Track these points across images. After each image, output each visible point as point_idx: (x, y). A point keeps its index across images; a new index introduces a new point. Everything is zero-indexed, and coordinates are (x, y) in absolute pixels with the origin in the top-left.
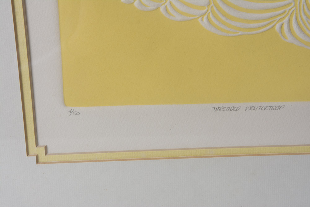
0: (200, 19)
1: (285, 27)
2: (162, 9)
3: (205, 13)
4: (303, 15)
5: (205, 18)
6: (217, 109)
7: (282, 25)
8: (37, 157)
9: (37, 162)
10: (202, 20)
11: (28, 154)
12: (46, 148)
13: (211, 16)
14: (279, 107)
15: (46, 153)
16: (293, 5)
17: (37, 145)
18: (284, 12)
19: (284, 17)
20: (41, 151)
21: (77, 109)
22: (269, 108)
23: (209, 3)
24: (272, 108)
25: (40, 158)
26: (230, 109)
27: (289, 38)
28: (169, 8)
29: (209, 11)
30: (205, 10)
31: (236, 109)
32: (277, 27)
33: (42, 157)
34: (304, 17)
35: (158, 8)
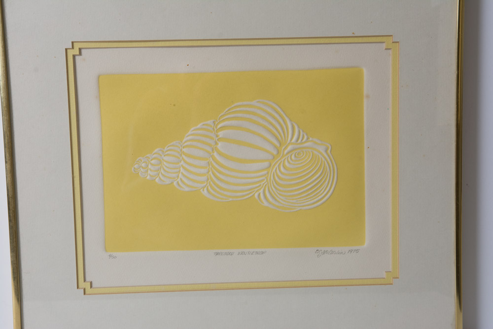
0: (201, 190)
1: (262, 195)
2: (175, 183)
3: (205, 186)
4: (273, 187)
5: (205, 189)
6: (217, 254)
7: (259, 194)
8: (84, 290)
9: (85, 294)
10: (203, 190)
11: (78, 288)
12: (91, 283)
13: (209, 188)
14: (263, 253)
15: (91, 287)
16: (265, 180)
17: (85, 281)
18: (260, 185)
19: (260, 189)
20: (88, 285)
21: (114, 254)
22: (255, 253)
23: (208, 179)
24: (257, 253)
25: (86, 290)
26: (226, 254)
27: (266, 204)
28: (180, 182)
29: (208, 185)
30: (206, 184)
31: (231, 254)
32: (256, 195)
33: (88, 290)
34: (274, 189)
35: (172, 183)
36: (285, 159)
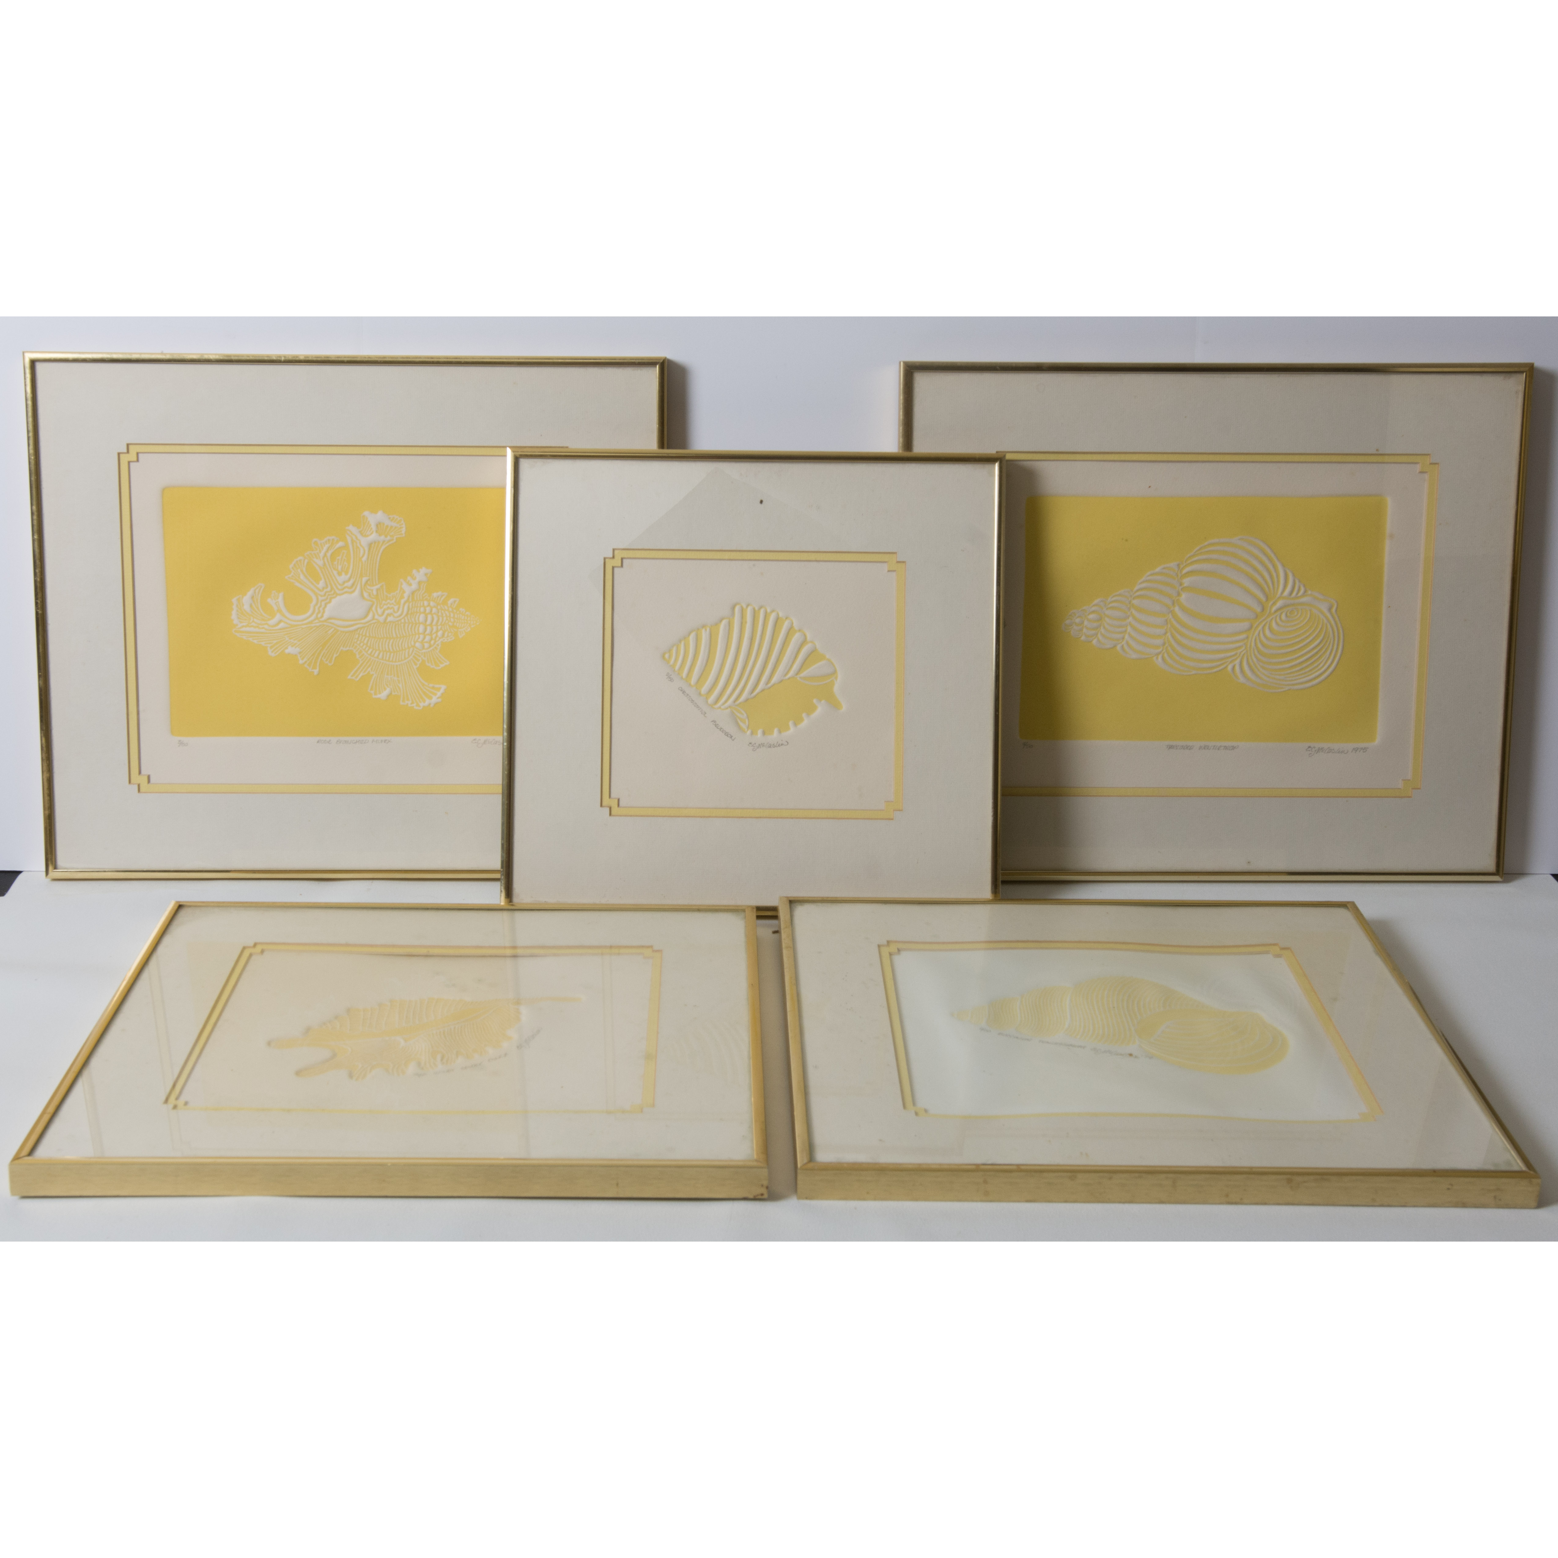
0: (1155, 658)
1: (1237, 668)
2: (1118, 647)
3: (1160, 653)
4: (1253, 656)
5: (1160, 657)
6: (1171, 747)
7: (1234, 667)
10: (1157, 658)
13: (1166, 655)
14: (1234, 748)
16: (1243, 648)
18: (1236, 654)
19: (1236, 659)
21: (1030, 742)
22: (1222, 748)
23: (1164, 644)
24: (1226, 748)
26: (1183, 747)
27: (1241, 679)
28: (1125, 647)
29: (1164, 651)
30: (1160, 650)
31: (1189, 748)
32: (1230, 667)
34: (1255, 660)
35: (1115, 646)
36: (1272, 619)
